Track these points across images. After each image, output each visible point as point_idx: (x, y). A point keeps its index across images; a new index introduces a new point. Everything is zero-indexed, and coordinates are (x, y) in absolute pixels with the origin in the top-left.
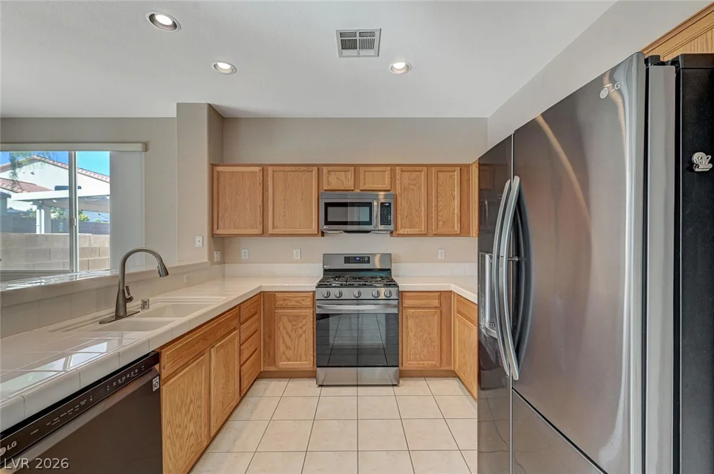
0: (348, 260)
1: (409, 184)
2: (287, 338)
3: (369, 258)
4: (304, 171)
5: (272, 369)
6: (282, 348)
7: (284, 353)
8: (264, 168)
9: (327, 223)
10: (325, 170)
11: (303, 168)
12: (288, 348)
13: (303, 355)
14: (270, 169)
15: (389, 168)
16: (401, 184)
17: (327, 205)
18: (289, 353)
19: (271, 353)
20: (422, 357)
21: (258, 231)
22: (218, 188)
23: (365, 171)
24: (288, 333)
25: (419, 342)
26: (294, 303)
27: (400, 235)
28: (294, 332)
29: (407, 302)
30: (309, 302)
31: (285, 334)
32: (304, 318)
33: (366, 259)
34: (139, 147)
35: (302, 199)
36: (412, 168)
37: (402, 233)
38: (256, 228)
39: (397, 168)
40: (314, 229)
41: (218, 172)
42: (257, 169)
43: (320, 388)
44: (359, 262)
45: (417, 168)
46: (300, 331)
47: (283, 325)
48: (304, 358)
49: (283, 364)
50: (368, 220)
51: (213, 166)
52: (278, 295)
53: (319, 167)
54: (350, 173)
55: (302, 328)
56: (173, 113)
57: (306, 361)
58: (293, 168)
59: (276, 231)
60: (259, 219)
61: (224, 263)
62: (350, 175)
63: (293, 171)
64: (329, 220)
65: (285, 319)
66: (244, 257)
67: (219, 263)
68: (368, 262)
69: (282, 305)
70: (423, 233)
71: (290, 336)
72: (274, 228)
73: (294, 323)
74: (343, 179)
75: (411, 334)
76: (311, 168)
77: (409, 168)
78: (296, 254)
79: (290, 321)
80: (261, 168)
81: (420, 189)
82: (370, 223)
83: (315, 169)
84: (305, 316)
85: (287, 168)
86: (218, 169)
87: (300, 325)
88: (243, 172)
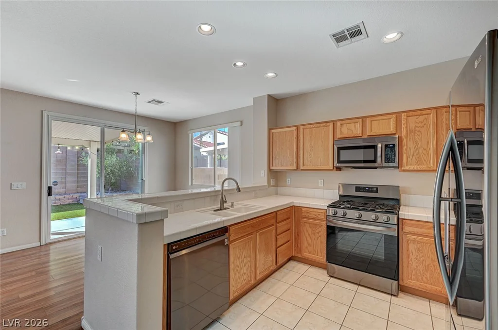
0: (358, 189)
1: (416, 127)
2: (309, 238)
3: (377, 188)
4: (324, 126)
5: (299, 256)
6: (306, 244)
7: (307, 247)
8: (298, 127)
9: (339, 162)
10: (339, 124)
11: (322, 124)
12: (309, 244)
13: (319, 251)
14: (302, 127)
15: (394, 116)
16: (407, 127)
17: (339, 149)
18: (310, 249)
19: (299, 245)
20: (424, 279)
21: (295, 168)
22: (273, 142)
23: (371, 121)
24: (309, 235)
25: (421, 266)
26: (314, 216)
27: (405, 171)
28: (313, 235)
29: (407, 229)
30: (323, 217)
31: (307, 235)
32: (320, 227)
33: (375, 189)
34: (239, 124)
35: (322, 146)
36: (419, 113)
37: (407, 169)
38: (293, 166)
39: (403, 114)
40: (330, 166)
41: (273, 133)
42: (294, 128)
43: (329, 278)
44: (368, 191)
45: (424, 112)
46: (317, 235)
47: (306, 229)
48: (320, 254)
49: (306, 254)
50: (373, 159)
51: (270, 129)
52: (303, 209)
53: (334, 123)
54: (358, 123)
55: (318, 233)
56: (251, 103)
57: (321, 256)
58: (316, 126)
59: (305, 168)
60: (295, 160)
61: (277, 186)
62: (359, 126)
63: (315, 127)
64: (342, 159)
65: (307, 225)
66: (288, 184)
67: (273, 186)
68: (377, 192)
69: (305, 216)
70: (432, 169)
71: (310, 238)
72: (303, 165)
73: (314, 229)
74: (353, 128)
75: (412, 257)
76: (328, 124)
77: (414, 113)
78: (320, 183)
79: (310, 227)
80: (296, 128)
81: (428, 129)
82: (374, 161)
83: (331, 124)
84: (321, 226)
85: (312, 126)
86: (273, 131)
87: (317, 231)
88: (285, 132)
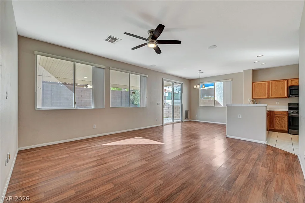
5: (273, 129)
6: (276, 124)
7: (277, 125)
8: (268, 82)
9: (291, 94)
10: (290, 80)
11: (282, 81)
12: (278, 124)
13: (283, 126)
14: (270, 82)
17: (291, 90)
18: (278, 126)
19: (273, 125)
21: (266, 97)
22: (254, 87)
24: (278, 121)
26: (281, 114)
28: (280, 121)
30: (286, 114)
31: (277, 121)
35: (281, 88)
40: (286, 96)
42: (266, 82)
43: (290, 134)
46: (283, 121)
47: (277, 119)
48: (284, 127)
49: (277, 128)
53: (288, 80)
58: (278, 81)
59: (272, 97)
60: (267, 94)
65: (277, 117)
69: (276, 114)
72: (271, 96)
73: (281, 119)
78: (277, 103)
79: (279, 118)
83: (286, 80)
84: (284, 117)
85: (276, 81)
86: (254, 83)
87: (283, 119)
88: (262, 83)
